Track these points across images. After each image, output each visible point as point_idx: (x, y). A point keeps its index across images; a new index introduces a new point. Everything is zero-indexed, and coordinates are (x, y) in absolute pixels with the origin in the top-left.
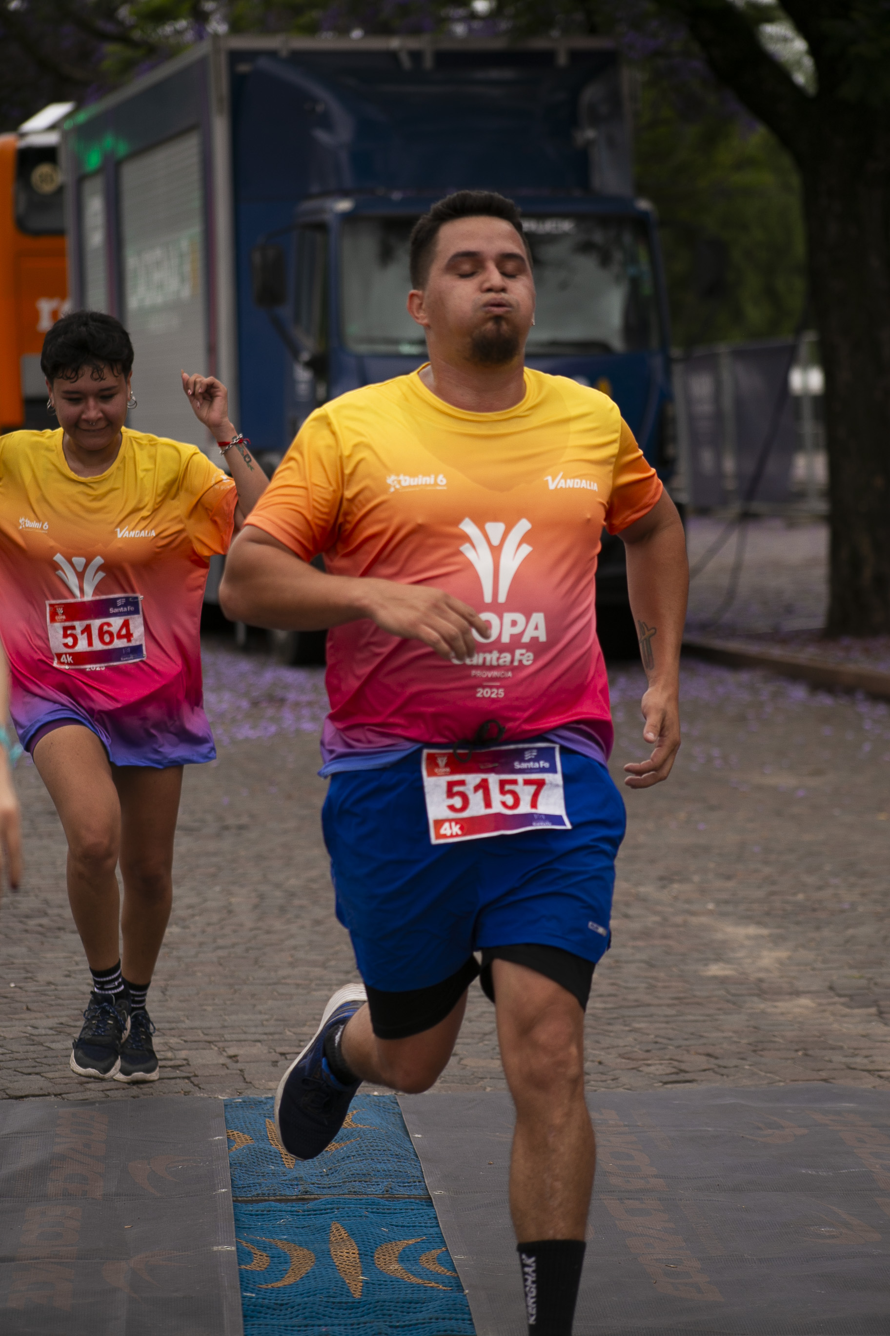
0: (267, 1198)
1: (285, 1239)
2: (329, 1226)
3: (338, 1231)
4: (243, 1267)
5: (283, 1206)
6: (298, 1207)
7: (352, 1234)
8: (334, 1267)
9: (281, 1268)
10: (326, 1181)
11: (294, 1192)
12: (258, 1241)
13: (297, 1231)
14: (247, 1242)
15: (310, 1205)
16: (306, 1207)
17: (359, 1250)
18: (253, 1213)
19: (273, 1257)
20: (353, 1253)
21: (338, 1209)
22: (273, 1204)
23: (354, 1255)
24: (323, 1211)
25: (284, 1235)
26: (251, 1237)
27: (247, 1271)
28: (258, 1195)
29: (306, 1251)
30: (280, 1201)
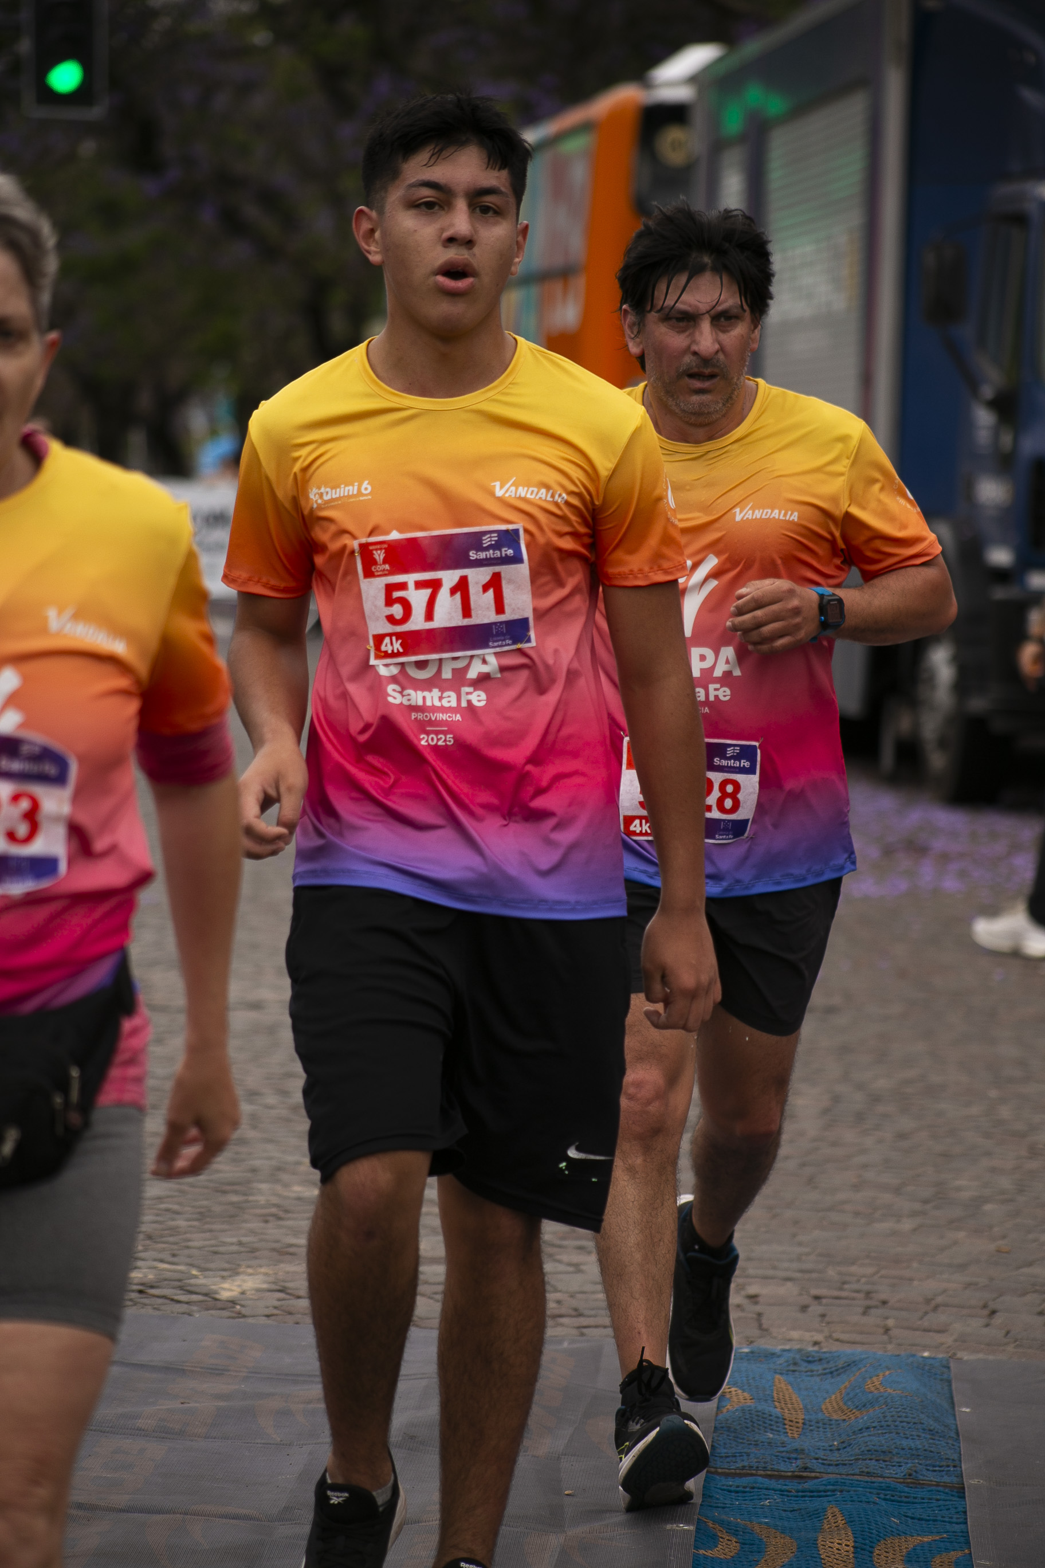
0: (754, 1472)
1: (766, 1523)
2: (825, 1510)
3: (834, 1515)
4: (702, 1552)
5: (773, 1484)
6: (792, 1486)
7: (850, 1522)
8: (818, 1560)
9: (751, 1558)
10: (835, 1457)
11: (793, 1467)
12: (729, 1523)
13: (784, 1514)
14: (714, 1522)
15: (807, 1485)
16: (800, 1487)
17: (855, 1542)
18: (732, 1489)
19: (744, 1544)
20: (846, 1545)
21: (841, 1491)
22: (760, 1479)
23: (847, 1548)
24: (822, 1494)
25: (766, 1517)
26: (724, 1517)
27: (706, 1557)
28: (744, 1467)
29: (788, 1540)
30: (770, 1477)
